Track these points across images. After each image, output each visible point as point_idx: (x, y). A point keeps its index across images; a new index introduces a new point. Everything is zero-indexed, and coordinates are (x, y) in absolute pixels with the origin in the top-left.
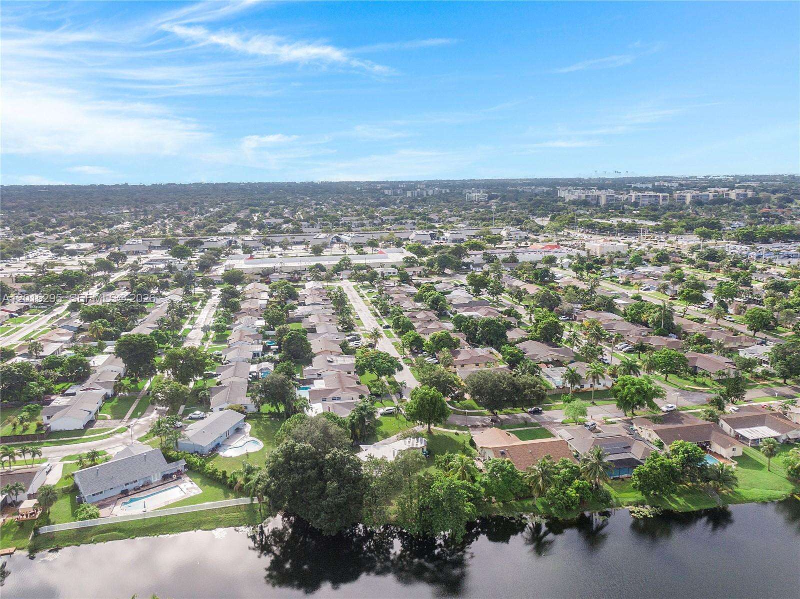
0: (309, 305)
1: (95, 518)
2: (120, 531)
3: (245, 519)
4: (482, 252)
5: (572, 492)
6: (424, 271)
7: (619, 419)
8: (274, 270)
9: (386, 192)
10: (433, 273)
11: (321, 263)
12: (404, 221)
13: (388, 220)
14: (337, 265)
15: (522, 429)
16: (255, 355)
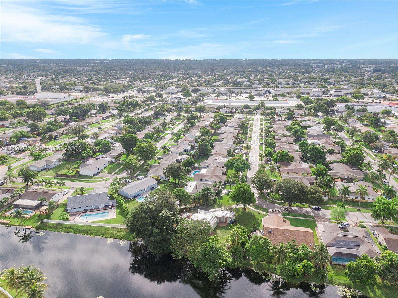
0: (229, 127)
1: (65, 220)
2: (72, 229)
3: (124, 236)
4: (345, 104)
5: (299, 267)
6: (305, 113)
7: (371, 224)
8: (224, 107)
9: (313, 65)
10: (309, 114)
11: (248, 104)
12: (312, 83)
13: (304, 82)
14: (257, 106)
15: (301, 218)
16: (186, 150)
